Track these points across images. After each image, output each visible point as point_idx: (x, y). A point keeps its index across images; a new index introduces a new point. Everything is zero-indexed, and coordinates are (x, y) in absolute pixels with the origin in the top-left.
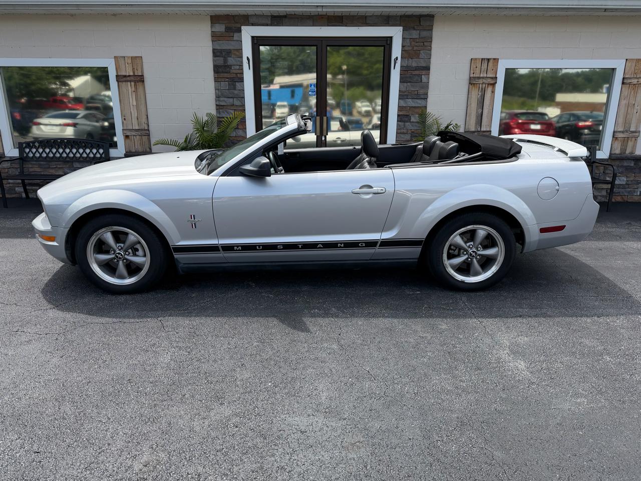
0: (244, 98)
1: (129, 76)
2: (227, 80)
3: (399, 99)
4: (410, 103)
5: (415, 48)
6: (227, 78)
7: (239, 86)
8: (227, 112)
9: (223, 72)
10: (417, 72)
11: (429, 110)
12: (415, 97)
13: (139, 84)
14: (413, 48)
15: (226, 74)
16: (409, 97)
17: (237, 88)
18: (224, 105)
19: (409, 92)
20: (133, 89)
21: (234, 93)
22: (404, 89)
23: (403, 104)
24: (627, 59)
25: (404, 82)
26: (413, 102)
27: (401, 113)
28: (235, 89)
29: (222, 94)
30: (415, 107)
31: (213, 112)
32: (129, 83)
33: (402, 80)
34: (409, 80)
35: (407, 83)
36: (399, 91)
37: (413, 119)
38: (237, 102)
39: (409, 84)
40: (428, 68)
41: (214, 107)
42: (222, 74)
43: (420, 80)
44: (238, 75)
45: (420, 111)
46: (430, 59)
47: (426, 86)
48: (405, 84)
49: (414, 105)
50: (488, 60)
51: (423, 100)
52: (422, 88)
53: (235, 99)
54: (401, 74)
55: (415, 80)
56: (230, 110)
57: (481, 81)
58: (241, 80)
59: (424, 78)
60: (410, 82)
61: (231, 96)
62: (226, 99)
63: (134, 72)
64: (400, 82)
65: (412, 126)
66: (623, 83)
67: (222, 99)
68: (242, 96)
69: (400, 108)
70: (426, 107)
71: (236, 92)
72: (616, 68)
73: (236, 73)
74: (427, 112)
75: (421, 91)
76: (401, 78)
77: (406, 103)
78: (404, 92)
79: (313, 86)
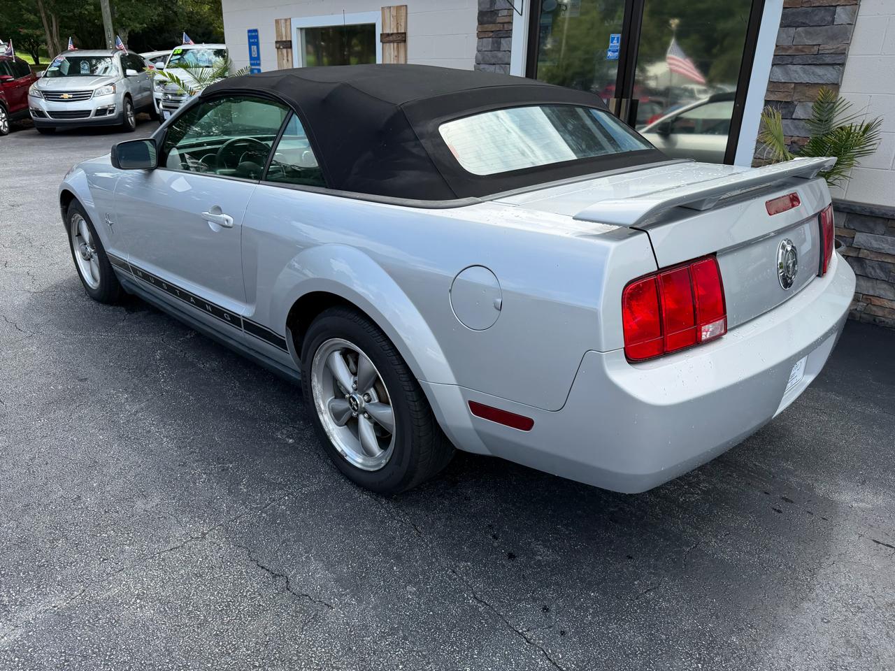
0: (510, 64)
1: (392, 34)
2: (491, 34)
3: (773, 65)
4: (799, 73)
6: (492, 32)
7: (505, 45)
9: (487, 23)
10: (824, 0)
11: (844, 93)
12: (810, 62)
13: (402, 45)
15: (491, 25)
16: (797, 60)
17: (504, 48)
19: (797, 50)
20: (396, 53)
21: (497, 57)
22: (786, 43)
23: (780, 76)
25: (789, 26)
26: (805, 72)
27: (773, 98)
28: (499, 50)
29: (483, 58)
30: (808, 85)
32: (392, 44)
33: (787, 22)
34: (801, 20)
35: (797, 27)
36: (777, 46)
37: (799, 112)
39: (800, 29)
42: (486, 26)
43: (828, 19)
44: (506, 26)
45: (819, 94)
47: (845, 34)
48: (792, 31)
49: (806, 79)
51: (830, 68)
52: (833, 37)
53: (497, 66)
54: (784, 8)
55: (817, 18)
58: (508, 34)
59: (841, 15)
60: (803, 25)
61: (493, 61)
62: (486, 66)
63: (397, 30)
64: (782, 26)
65: (796, 127)
67: (481, 66)
68: (506, 61)
69: (773, 85)
70: (836, 86)
71: (500, 54)
73: (503, 23)
74: (839, 97)
75: (828, 47)
76: (784, 16)
77: (787, 73)
78: (784, 49)
79: (615, 41)
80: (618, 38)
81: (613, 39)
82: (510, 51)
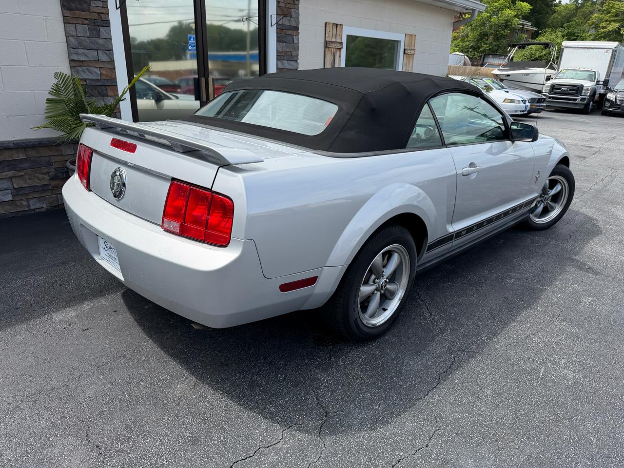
0: (111, 50)
2: (86, 22)
3: (277, 60)
4: (286, 64)
5: (288, 6)
6: (87, 19)
7: (104, 33)
8: (90, 73)
9: (78, 9)
10: (290, 32)
12: (290, 59)
14: (286, 5)
15: (83, 13)
16: (286, 58)
17: (102, 36)
18: (83, 61)
19: (284, 53)
21: (97, 43)
22: (280, 50)
23: (280, 65)
24: (406, 34)
25: (280, 42)
26: (288, 63)
28: (99, 37)
29: (80, 43)
30: (289, 69)
31: (66, 71)
33: (279, 40)
34: (284, 40)
35: (282, 42)
36: (277, 51)
38: (104, 57)
39: (284, 44)
40: (296, 28)
41: (66, 63)
43: (292, 40)
44: (102, 15)
46: (298, 18)
47: (297, 48)
48: (281, 44)
49: (289, 67)
50: (337, 25)
51: (295, 62)
52: (295, 49)
53: (100, 52)
54: (277, 33)
55: (289, 40)
56: (93, 68)
57: (333, 45)
58: (107, 24)
59: (295, 39)
60: (285, 42)
61: (93, 47)
62: (86, 51)
64: (277, 41)
66: (404, 53)
67: (81, 51)
68: (110, 48)
69: (278, 70)
71: (101, 41)
72: (400, 41)
73: (98, 13)
75: (293, 53)
76: (278, 37)
77: (283, 64)
78: (281, 53)
79: (192, 39)
80: (194, 38)
81: (190, 38)
82: (111, 39)
